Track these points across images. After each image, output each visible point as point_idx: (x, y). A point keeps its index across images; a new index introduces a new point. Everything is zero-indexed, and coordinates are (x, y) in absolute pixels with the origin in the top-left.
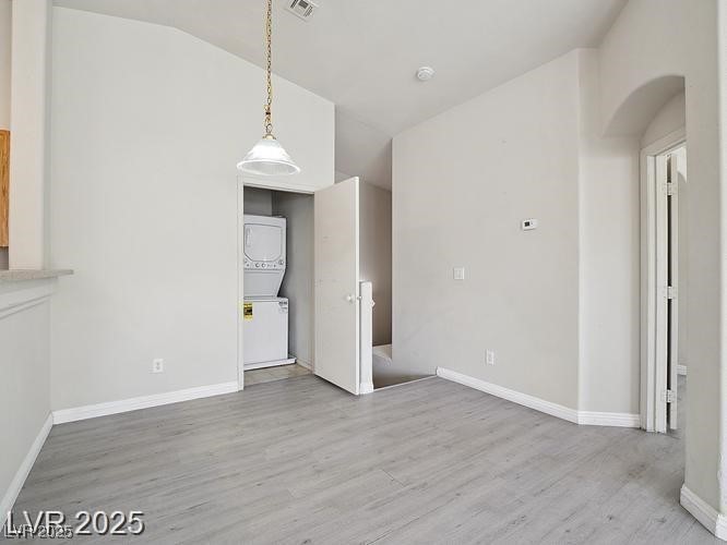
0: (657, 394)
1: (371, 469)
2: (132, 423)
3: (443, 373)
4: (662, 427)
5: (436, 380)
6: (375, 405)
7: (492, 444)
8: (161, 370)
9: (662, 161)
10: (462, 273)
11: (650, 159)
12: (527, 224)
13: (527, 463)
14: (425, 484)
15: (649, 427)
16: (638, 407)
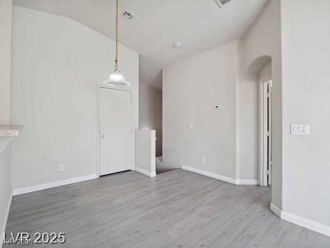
0: (264, 171)
1: (159, 205)
2: (52, 193)
3: (184, 167)
4: (266, 184)
5: (181, 170)
6: (157, 181)
7: (205, 193)
8: (63, 170)
9: (265, 84)
10: (191, 126)
11: (262, 83)
12: (217, 107)
13: (218, 199)
14: (180, 209)
15: (261, 185)
16: (257, 177)
